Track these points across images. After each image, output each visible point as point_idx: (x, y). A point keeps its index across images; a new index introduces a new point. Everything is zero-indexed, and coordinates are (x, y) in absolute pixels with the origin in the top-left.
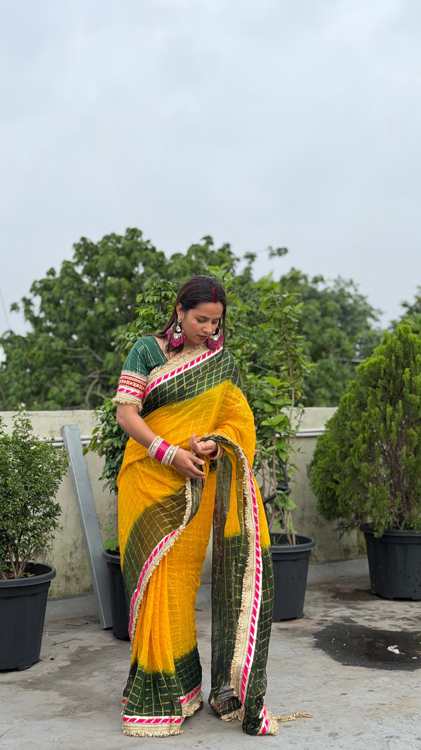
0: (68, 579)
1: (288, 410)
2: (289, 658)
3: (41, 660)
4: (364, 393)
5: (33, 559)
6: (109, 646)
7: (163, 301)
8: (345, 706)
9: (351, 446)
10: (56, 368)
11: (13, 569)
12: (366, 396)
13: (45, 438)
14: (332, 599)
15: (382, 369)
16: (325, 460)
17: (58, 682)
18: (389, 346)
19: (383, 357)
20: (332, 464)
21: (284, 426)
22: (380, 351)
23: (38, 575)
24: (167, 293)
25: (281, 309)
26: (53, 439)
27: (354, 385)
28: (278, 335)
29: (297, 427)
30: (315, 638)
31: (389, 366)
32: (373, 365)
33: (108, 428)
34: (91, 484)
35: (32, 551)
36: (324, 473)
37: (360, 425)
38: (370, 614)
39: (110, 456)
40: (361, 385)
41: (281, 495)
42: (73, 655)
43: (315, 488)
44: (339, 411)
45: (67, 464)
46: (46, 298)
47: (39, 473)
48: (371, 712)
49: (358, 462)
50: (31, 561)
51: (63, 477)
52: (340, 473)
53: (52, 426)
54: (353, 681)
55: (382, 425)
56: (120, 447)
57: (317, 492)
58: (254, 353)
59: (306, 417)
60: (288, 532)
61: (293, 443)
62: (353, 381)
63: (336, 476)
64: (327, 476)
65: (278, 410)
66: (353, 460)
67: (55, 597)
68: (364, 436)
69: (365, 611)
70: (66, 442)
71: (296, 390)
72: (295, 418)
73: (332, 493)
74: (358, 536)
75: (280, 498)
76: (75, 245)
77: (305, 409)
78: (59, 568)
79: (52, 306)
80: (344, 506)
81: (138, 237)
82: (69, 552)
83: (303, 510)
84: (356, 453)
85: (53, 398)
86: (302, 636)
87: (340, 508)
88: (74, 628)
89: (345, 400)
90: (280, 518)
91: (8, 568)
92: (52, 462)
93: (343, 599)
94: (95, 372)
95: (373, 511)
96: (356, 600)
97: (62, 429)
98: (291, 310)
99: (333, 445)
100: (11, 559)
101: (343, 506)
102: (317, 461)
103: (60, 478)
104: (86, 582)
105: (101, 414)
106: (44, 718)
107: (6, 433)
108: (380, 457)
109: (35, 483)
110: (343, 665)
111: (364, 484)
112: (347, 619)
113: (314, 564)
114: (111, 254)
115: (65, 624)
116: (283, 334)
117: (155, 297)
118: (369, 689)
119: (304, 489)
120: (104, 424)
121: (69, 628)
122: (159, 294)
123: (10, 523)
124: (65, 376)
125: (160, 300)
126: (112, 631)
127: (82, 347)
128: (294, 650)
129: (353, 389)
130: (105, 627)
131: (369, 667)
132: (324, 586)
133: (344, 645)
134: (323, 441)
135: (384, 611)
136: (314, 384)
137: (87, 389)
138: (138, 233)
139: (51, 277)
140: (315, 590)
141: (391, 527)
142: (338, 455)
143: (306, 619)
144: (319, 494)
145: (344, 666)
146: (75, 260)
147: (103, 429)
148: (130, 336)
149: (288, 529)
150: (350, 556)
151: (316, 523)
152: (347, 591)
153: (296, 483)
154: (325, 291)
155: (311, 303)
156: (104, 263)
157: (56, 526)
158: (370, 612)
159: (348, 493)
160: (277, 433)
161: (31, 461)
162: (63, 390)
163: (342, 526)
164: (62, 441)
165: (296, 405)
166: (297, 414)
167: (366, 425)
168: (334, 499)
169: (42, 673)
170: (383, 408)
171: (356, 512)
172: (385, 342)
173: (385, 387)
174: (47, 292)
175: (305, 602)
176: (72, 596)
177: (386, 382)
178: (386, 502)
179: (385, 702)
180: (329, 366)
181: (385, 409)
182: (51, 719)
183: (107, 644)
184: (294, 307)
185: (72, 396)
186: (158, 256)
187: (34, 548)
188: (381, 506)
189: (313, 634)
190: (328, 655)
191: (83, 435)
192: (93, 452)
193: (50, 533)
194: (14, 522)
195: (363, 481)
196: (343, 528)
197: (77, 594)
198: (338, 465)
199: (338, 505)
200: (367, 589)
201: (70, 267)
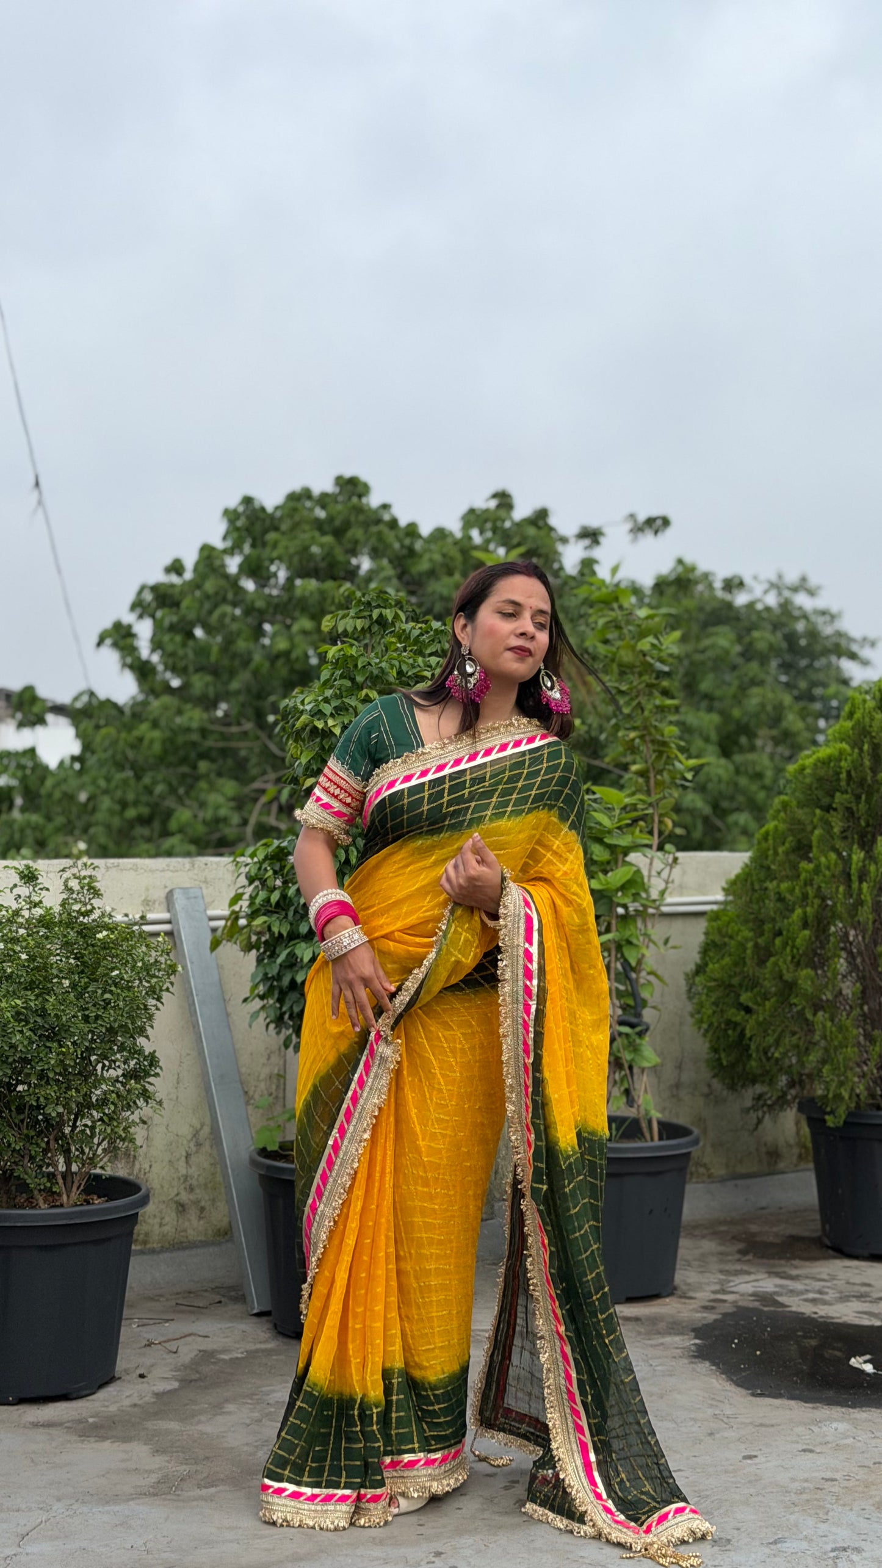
0: (181, 1208)
1: (645, 856)
3: (119, 1378)
4: (807, 822)
5: (102, 1168)
6: (263, 1351)
7: (375, 628)
8: (750, 1482)
9: (779, 933)
10: (185, 769)
11: (60, 1186)
12: (809, 828)
13: (126, 915)
14: (738, 1256)
15: (844, 771)
16: (724, 962)
17: (149, 1425)
18: (858, 722)
19: (845, 746)
20: (738, 970)
21: (633, 891)
22: (839, 733)
23: (112, 1200)
24: (384, 611)
25: (632, 642)
26: (143, 917)
27: (785, 806)
28: (627, 698)
29: (662, 893)
30: (696, 1337)
31: (858, 765)
32: (825, 762)
33: (262, 895)
34: (230, 1010)
35: (100, 1151)
36: (721, 989)
37: (797, 890)
38: (817, 1288)
39: (265, 952)
40: (800, 805)
41: (627, 1035)
42: (185, 1367)
43: (701, 1021)
44: (752, 859)
45: (172, 970)
46: (166, 623)
47: (113, 988)
48: (805, 1497)
49: (792, 967)
50: (98, 1171)
51: (165, 995)
52: (755, 990)
53: (147, 889)
54: (772, 1430)
55: (841, 889)
56: (285, 934)
57: (707, 1031)
59: (684, 873)
60: (642, 1112)
61: (653, 927)
62: (784, 798)
63: (745, 998)
64: (728, 995)
65: (620, 857)
66: (780, 963)
67: (155, 1245)
68: (805, 913)
69: (807, 1281)
70: (178, 923)
71: (661, 815)
72: (659, 873)
73: (739, 1029)
74: (797, 1123)
75: (626, 1042)
76: (226, 512)
77: (680, 855)
78: (162, 1187)
79: (178, 638)
80: (764, 1060)
81: (360, 496)
82: (184, 1154)
83: (679, 1067)
84: (788, 949)
85: (181, 831)
86: (670, 1334)
87: (753, 1063)
88: (191, 1312)
89: (765, 837)
90: (626, 1085)
91: (48, 1185)
92: (140, 964)
93: (762, 1257)
94: (266, 777)
95: (824, 1071)
96: (789, 1259)
97: (169, 896)
98: (653, 645)
99: (739, 930)
100: (56, 1166)
101: (760, 1059)
102: (706, 965)
103: (159, 999)
104: (219, 1216)
105: (246, 865)
106: (116, 1499)
107: (47, 903)
108: (839, 957)
109: (105, 1008)
110: (753, 1395)
111: (804, 1014)
112: (766, 1299)
113: (703, 1182)
114: (305, 532)
115: (173, 1303)
116: (637, 696)
117: (359, 621)
118: (805, 1447)
119: (681, 1024)
120: (252, 887)
121: (182, 1312)
122: (366, 614)
123: (51, 1091)
124: (203, 785)
125: (369, 628)
126: (270, 1318)
127: (239, 724)
128: (651, 1362)
129: (782, 814)
130: (255, 1311)
131: (806, 1400)
132: (723, 1228)
133: (758, 1353)
134: (719, 922)
135: (848, 1283)
136: (725, 804)
137: (250, 812)
138: (360, 488)
139: (174, 579)
140: (703, 1237)
141: (862, 1105)
142: (749, 952)
143: (681, 1297)
144: (709, 1035)
145: (753, 1399)
146: (229, 544)
147: (251, 896)
148: (306, 702)
149: (643, 1106)
150: (781, 1165)
151: (707, 1096)
152: (771, 1239)
153: (659, 1010)
154: (751, 605)
155: (716, 634)
156: (292, 550)
157: (149, 1097)
158: (818, 1285)
159: (770, 1032)
160: (619, 905)
161: (98, 964)
162: (201, 815)
163: (761, 1102)
164: (169, 922)
165: (660, 848)
166: (663, 866)
167: (809, 889)
168: (742, 1045)
169: (118, 1405)
170: (844, 854)
171: (788, 1071)
172: (851, 715)
173: (849, 810)
174: (166, 610)
175: (679, 1262)
176: (191, 1245)
177: (853, 799)
178: (850, 1051)
179: (837, 1476)
180: (758, 768)
181: (850, 856)
182: (131, 1503)
183: (259, 1346)
184: (662, 639)
185: (221, 825)
186: (401, 534)
187: (105, 1142)
188: (841, 1060)
189: (694, 1330)
190: (722, 1373)
191: (214, 909)
192: (229, 944)
193: (136, 1112)
194: (60, 1089)
195: (803, 1009)
196: (763, 1106)
197: (201, 1241)
198: (751, 973)
199: (750, 1056)
200: (815, 1235)
201: (216, 558)
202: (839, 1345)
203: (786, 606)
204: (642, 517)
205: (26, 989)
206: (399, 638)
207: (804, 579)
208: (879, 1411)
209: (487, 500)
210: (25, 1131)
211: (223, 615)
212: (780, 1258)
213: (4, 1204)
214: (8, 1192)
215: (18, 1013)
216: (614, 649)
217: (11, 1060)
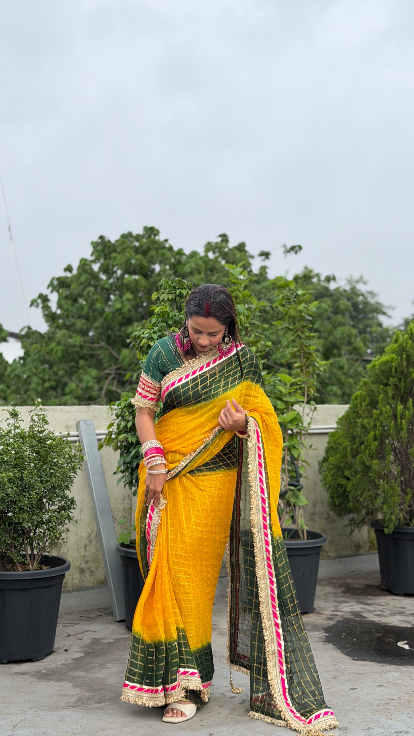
0: (82, 571)
1: (301, 406)
3: (55, 651)
4: (376, 391)
5: (48, 552)
6: (123, 638)
7: (178, 299)
8: (355, 700)
9: (362, 443)
10: (73, 364)
11: (28, 561)
12: (377, 394)
13: (61, 433)
14: (342, 594)
15: (394, 367)
16: (337, 456)
17: (71, 673)
18: (400, 345)
19: (394, 356)
20: (343, 460)
21: (296, 423)
22: (392, 350)
23: (52, 567)
24: (182, 291)
25: (295, 306)
26: (68, 434)
27: (365, 383)
28: (293, 332)
29: (309, 424)
30: (325, 632)
31: (400, 365)
32: (385, 363)
33: (123, 424)
34: (106, 478)
35: (47, 544)
36: (335, 469)
37: (372, 423)
38: (380, 609)
39: (124, 451)
40: (373, 383)
41: (293, 490)
42: (87, 646)
43: (326, 484)
44: (350, 408)
45: (82, 459)
46: (64, 295)
47: (55, 467)
48: (381, 707)
49: (369, 459)
50: (46, 554)
51: (78, 471)
52: (352, 470)
53: (67, 421)
54: (363, 676)
55: (393, 422)
56: (134, 442)
57: (329, 488)
58: (267, 351)
59: (317, 414)
60: (300, 527)
61: (305, 440)
62: (365, 379)
63: (347, 473)
64: (338, 472)
65: (290, 407)
66: (364, 457)
67: (70, 589)
68: (375, 434)
69: (376, 606)
70: (82, 437)
71: (308, 387)
72: (308, 415)
73: (343, 489)
74: (369, 532)
75: (292, 493)
76: (92, 243)
77: (317, 406)
78: (73, 561)
79: (69, 302)
81: (155, 235)
82: (84, 545)
83: (314, 505)
84: (367, 451)
85: (71, 393)
86: (313, 631)
87: (351, 504)
88: (88, 620)
89: (356, 398)
90: (292, 514)
91: (23, 560)
92: (67, 456)
93: (354, 594)
94: (111, 368)
95: (384, 508)
96: (366, 595)
97: (78, 424)
98: (305, 308)
99: (344, 442)
100: (26, 551)
101: (354, 502)
102: (328, 458)
103: (75, 473)
104: (100, 575)
105: (116, 410)
106: (58, 708)
107: (22, 427)
108: (391, 454)
109: (51, 477)
110: (353, 659)
111: (374, 481)
112: (357, 614)
113: (325, 559)
114: (128, 252)
115: (79, 616)
116: (297, 332)
117: (170, 295)
118: (379, 684)
119: (315, 485)
120: (118, 420)
121: (83, 620)
122: (173, 292)
123: (26, 516)
124: (81, 371)
125: (175, 299)
126: (125, 623)
127: (98, 343)
129: (364, 388)
130: (118, 620)
131: (378, 662)
132: (335, 581)
133: (355, 640)
134: (335, 438)
135: (394, 607)
136: (326, 382)
137: (104, 384)
138: (155, 232)
139: (68, 274)
140: (326, 585)
141: (401, 524)
142: (349, 451)
143: (317, 613)
144: (330, 490)
145: (353, 661)
146: (93, 258)
147: (118, 424)
148: (145, 333)
149: (300, 524)
150: (361, 551)
151: (327, 519)
152: (357, 586)
153: (307, 479)
154: (338, 289)
155: (323, 302)
156: (122, 261)
157: (71, 519)
158: (380, 608)
159: (358, 489)
160: (289, 429)
161: (47, 455)
162: (80, 385)
163: (353, 522)
164: (78, 436)
165: (308, 402)
166: (309, 411)
167: (377, 422)
168: (345, 495)
169: (56, 664)
170: (394, 406)
171: (367, 508)
172: (396, 341)
173: (396, 385)
174: (64, 289)
175: (316, 597)
176: (87, 589)
177: (398, 381)
178: (397, 499)
179: (395, 698)
181: (396, 407)
182: (65, 711)
183: (120, 636)
184: (309, 305)
185: (89, 391)
186: (174, 254)
187: (49, 540)
188: (392, 502)
189: (324, 629)
190: (339, 649)
191: (98, 430)
192: (107, 447)
193: (65, 526)
194: (29, 515)
195: (374, 478)
196: (354, 524)
197: (91, 587)
198: (349, 462)
199: (349, 501)
200: (378, 584)
201: (87, 265)
202: (392, 636)
203: (353, 289)
204: (289, 246)
205: (13, 467)
207: (361, 277)
208: (412, 667)
209: (217, 238)
210: (12, 535)
211: (89, 292)
212: (362, 595)
213: (1, 569)
214: (3, 564)
215: (10, 479)
216: (287, 309)
217: (6, 501)
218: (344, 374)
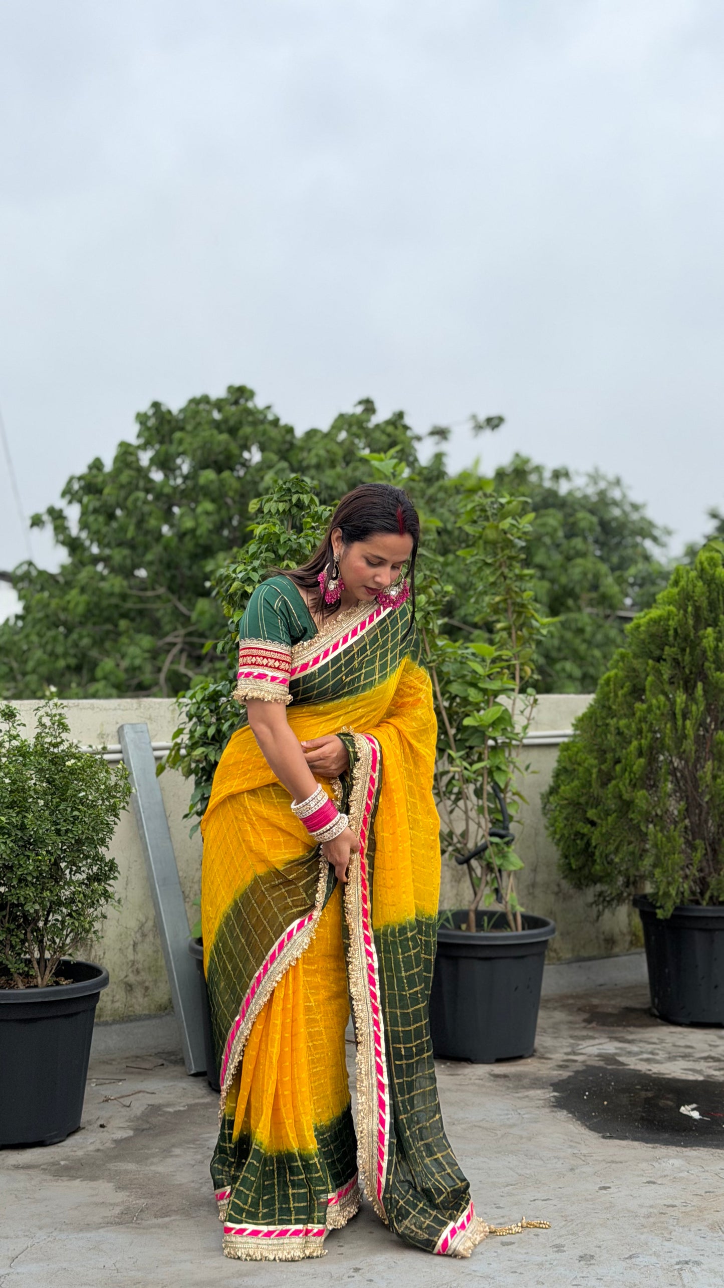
0: (129, 988)
1: (509, 697)
2: (511, 1126)
3: (84, 1128)
4: (641, 670)
5: (70, 955)
6: (203, 1104)
7: (295, 510)
8: (607, 1208)
9: (618, 761)
10: (109, 627)
11: (35, 971)
12: (643, 675)
13: (91, 746)
14: (584, 1024)
15: (671, 628)
16: (573, 784)
17: (112, 1166)
18: (683, 589)
19: (672, 608)
20: (584, 791)
21: (503, 727)
22: (668, 598)
23: (78, 981)
24: (301, 496)
25: (496, 523)
26: (104, 748)
27: (623, 657)
28: (492, 569)
29: (525, 728)
30: (554, 1091)
31: (683, 624)
32: (656, 621)
33: (200, 730)
34: (170, 824)
35: (68, 941)
36: (571, 806)
37: (633, 726)
38: (650, 1050)
39: (202, 777)
40: (636, 656)
41: (497, 844)
42: (138, 1118)
43: (555, 832)
44: (597, 701)
45: (128, 791)
46: (91, 508)
47: (80, 807)
48: (652, 1220)
49: (629, 789)
50: (66, 958)
51: (122, 813)
52: (599, 808)
53: (102, 725)
54: (619, 1165)
55: (669, 726)
57: (559, 840)
58: (448, 601)
59: (539, 711)
60: (509, 908)
61: (517, 756)
62: (622, 650)
63: (591, 813)
64: (576, 812)
65: (492, 698)
66: (621, 786)
67: (108, 1019)
68: (640, 744)
69: (641, 1044)
70: (128, 754)
71: (522, 664)
72: (522, 712)
73: (585, 840)
74: (629, 915)
75: (496, 849)
76: (140, 416)
77: (538, 697)
78: (114, 970)
79: (101, 519)
80: (606, 865)
81: (247, 400)
82: (132, 943)
83: (535, 870)
84: (627, 774)
85: (105, 678)
86: (533, 1088)
87: (598, 867)
88: (140, 1073)
89: (607, 683)
90: (496, 885)
91: (26, 969)
92: (103, 787)
93: (604, 1024)
94: (176, 633)
95: (656, 873)
96: (625, 1026)
97: (120, 730)
98: (513, 525)
99: (586, 759)
100: (32, 954)
101: (603, 864)
102: (559, 787)
103: (116, 816)
104: (161, 994)
105: (187, 705)
106: (89, 1227)
107: (23, 737)
108: (668, 780)
109: (73, 823)
110: (604, 1137)
111: (639, 827)
112: (609, 1059)
113: (554, 964)
114: (205, 431)
115: (124, 1065)
116: (500, 567)
117: (281, 504)
118: (649, 1179)
119: (536, 835)
120: (192, 723)
121: (132, 1073)
122: (287, 498)
123: (30, 892)
124: (124, 640)
125: (289, 510)
126: (206, 1078)
127: (154, 589)
128: (519, 1111)
129: (621, 664)
130: (192, 1072)
131: (647, 1141)
132: (571, 1001)
133: (605, 1103)
134: (570, 752)
135: (674, 1046)
136: (554, 654)
137: (163, 662)
138: (247, 395)
139: (96, 472)
140: (555, 1009)
141: (686, 901)
142: (594, 776)
143: (540, 1058)
144: (562, 844)
145: (604, 1141)
146: (141, 441)
147: (190, 731)
148: (238, 570)
149: (510, 903)
150: (616, 950)
151: (557, 894)
152: (610, 1010)
153: (522, 824)
154: (573, 493)
155: (548, 515)
156: (195, 445)
157: (109, 897)
158: (650, 1047)
159: (611, 841)
160: (490, 738)
161: (67, 786)
162: (122, 664)
163: (601, 899)
164: (121, 752)
165: (522, 691)
166: (525, 705)
167: (643, 725)
168: (587, 852)
169: (85, 1150)
170: (671, 696)
171: (626, 874)
172: (676, 583)
173: (675, 660)
174: (91, 497)
175: (538, 1030)
176: (137, 1018)
177: (679, 652)
178: (678, 858)
179: (676, 1203)
180: (580, 625)
181: (674, 697)
182: (101, 1230)
183: (197, 1101)
184: (519, 520)
185: (137, 673)
186: (280, 433)
187: (71, 935)
188: (670, 864)
189: (552, 1085)
190: (577, 1120)
191: (156, 741)
192: (173, 770)
193: (99, 909)
194: (36, 890)
195: (639, 822)
196: (603, 901)
197: (145, 1015)
198: (595, 794)
199: (594, 862)
200: (646, 1006)
201: (131, 454)
202: (670, 1096)
203: (602, 496)
204: (482, 417)
205: (7, 807)
206: (313, 517)
209: (355, 406)
210: (7, 925)
211: (136, 500)
212: (618, 1026)
216: (481, 529)
218: (584, 641)
